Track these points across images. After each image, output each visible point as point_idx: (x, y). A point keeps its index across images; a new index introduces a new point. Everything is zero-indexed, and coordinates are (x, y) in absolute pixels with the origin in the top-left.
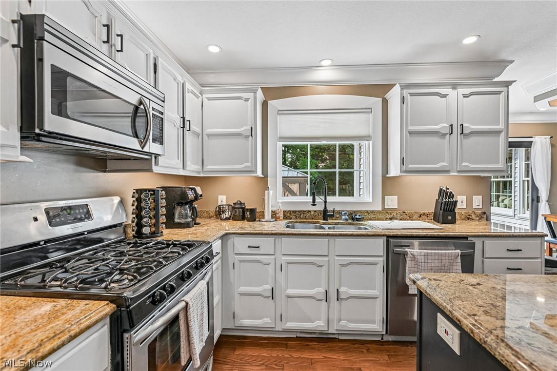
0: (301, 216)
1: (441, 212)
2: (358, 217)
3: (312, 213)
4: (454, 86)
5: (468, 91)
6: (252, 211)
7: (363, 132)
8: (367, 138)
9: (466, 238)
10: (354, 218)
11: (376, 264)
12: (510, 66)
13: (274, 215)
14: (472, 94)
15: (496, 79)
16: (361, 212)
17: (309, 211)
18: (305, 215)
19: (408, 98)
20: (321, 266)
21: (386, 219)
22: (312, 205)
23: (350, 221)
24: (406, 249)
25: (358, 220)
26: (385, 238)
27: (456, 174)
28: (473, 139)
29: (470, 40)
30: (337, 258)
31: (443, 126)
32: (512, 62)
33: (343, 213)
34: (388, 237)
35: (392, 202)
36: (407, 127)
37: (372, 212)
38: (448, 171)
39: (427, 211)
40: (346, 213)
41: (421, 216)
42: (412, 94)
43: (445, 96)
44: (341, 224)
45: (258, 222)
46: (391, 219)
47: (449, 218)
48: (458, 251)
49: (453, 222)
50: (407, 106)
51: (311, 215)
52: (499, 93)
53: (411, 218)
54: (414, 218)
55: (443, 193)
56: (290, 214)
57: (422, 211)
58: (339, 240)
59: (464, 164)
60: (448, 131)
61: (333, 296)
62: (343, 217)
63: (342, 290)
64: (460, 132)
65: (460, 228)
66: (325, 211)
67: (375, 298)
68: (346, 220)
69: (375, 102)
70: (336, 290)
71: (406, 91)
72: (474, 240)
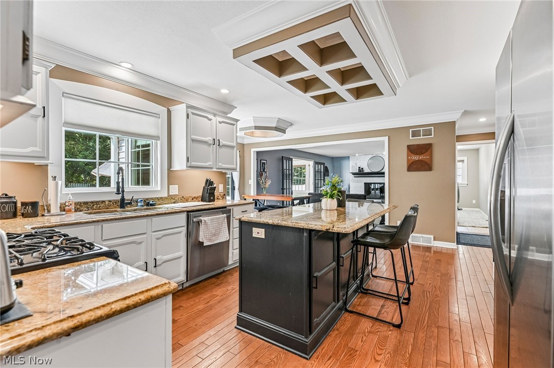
0: (94, 207)
1: (208, 194)
2: (151, 202)
3: (107, 203)
4: (215, 115)
5: (221, 120)
6: (34, 205)
7: (152, 131)
8: (157, 138)
9: (226, 207)
10: (148, 204)
11: (180, 232)
12: (235, 109)
13: (63, 208)
14: (223, 122)
15: (229, 115)
16: (152, 199)
17: (103, 202)
18: (99, 206)
19: (191, 116)
20: (140, 243)
21: (171, 203)
22: (116, 193)
23: (145, 207)
24: (201, 218)
25: (152, 205)
26: (186, 213)
27: (216, 170)
28: (224, 150)
29: (224, 91)
30: (153, 234)
31: (209, 139)
32: (236, 108)
33: (139, 200)
34: (188, 212)
35: (174, 190)
36: (190, 136)
37: (161, 198)
38: (212, 168)
39: (196, 196)
40: (142, 201)
41: (193, 199)
42: (193, 114)
43: (210, 120)
44: (139, 210)
45: (42, 217)
46: (174, 203)
47: (212, 198)
48: (225, 215)
49: (213, 200)
50: (190, 120)
51: (105, 204)
52: (233, 125)
53: (187, 201)
54: (189, 200)
55: (209, 183)
56: (80, 206)
57: (193, 196)
58: (155, 219)
59: (220, 164)
60: (212, 142)
61: (151, 264)
62: (139, 204)
63: (157, 258)
64: (217, 145)
65: (218, 203)
66: (123, 199)
67: (180, 257)
68: (142, 206)
69: (162, 110)
70: (153, 259)
71: (190, 111)
72: (230, 208)
